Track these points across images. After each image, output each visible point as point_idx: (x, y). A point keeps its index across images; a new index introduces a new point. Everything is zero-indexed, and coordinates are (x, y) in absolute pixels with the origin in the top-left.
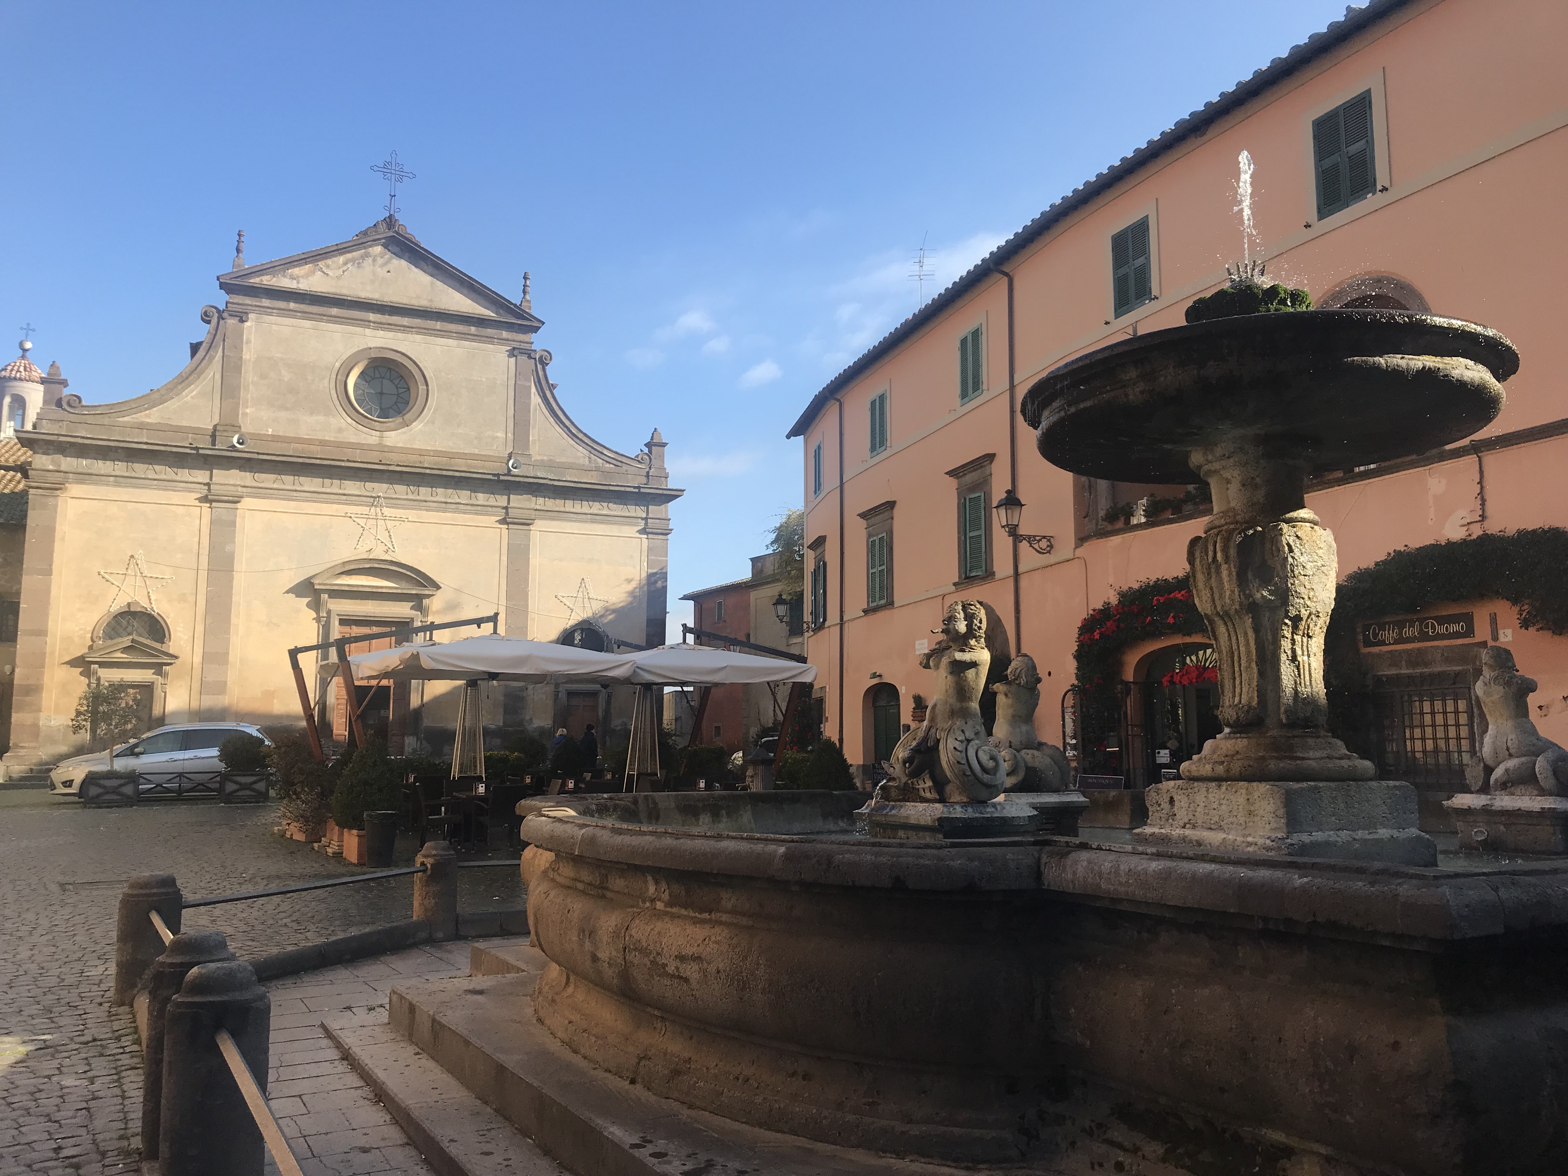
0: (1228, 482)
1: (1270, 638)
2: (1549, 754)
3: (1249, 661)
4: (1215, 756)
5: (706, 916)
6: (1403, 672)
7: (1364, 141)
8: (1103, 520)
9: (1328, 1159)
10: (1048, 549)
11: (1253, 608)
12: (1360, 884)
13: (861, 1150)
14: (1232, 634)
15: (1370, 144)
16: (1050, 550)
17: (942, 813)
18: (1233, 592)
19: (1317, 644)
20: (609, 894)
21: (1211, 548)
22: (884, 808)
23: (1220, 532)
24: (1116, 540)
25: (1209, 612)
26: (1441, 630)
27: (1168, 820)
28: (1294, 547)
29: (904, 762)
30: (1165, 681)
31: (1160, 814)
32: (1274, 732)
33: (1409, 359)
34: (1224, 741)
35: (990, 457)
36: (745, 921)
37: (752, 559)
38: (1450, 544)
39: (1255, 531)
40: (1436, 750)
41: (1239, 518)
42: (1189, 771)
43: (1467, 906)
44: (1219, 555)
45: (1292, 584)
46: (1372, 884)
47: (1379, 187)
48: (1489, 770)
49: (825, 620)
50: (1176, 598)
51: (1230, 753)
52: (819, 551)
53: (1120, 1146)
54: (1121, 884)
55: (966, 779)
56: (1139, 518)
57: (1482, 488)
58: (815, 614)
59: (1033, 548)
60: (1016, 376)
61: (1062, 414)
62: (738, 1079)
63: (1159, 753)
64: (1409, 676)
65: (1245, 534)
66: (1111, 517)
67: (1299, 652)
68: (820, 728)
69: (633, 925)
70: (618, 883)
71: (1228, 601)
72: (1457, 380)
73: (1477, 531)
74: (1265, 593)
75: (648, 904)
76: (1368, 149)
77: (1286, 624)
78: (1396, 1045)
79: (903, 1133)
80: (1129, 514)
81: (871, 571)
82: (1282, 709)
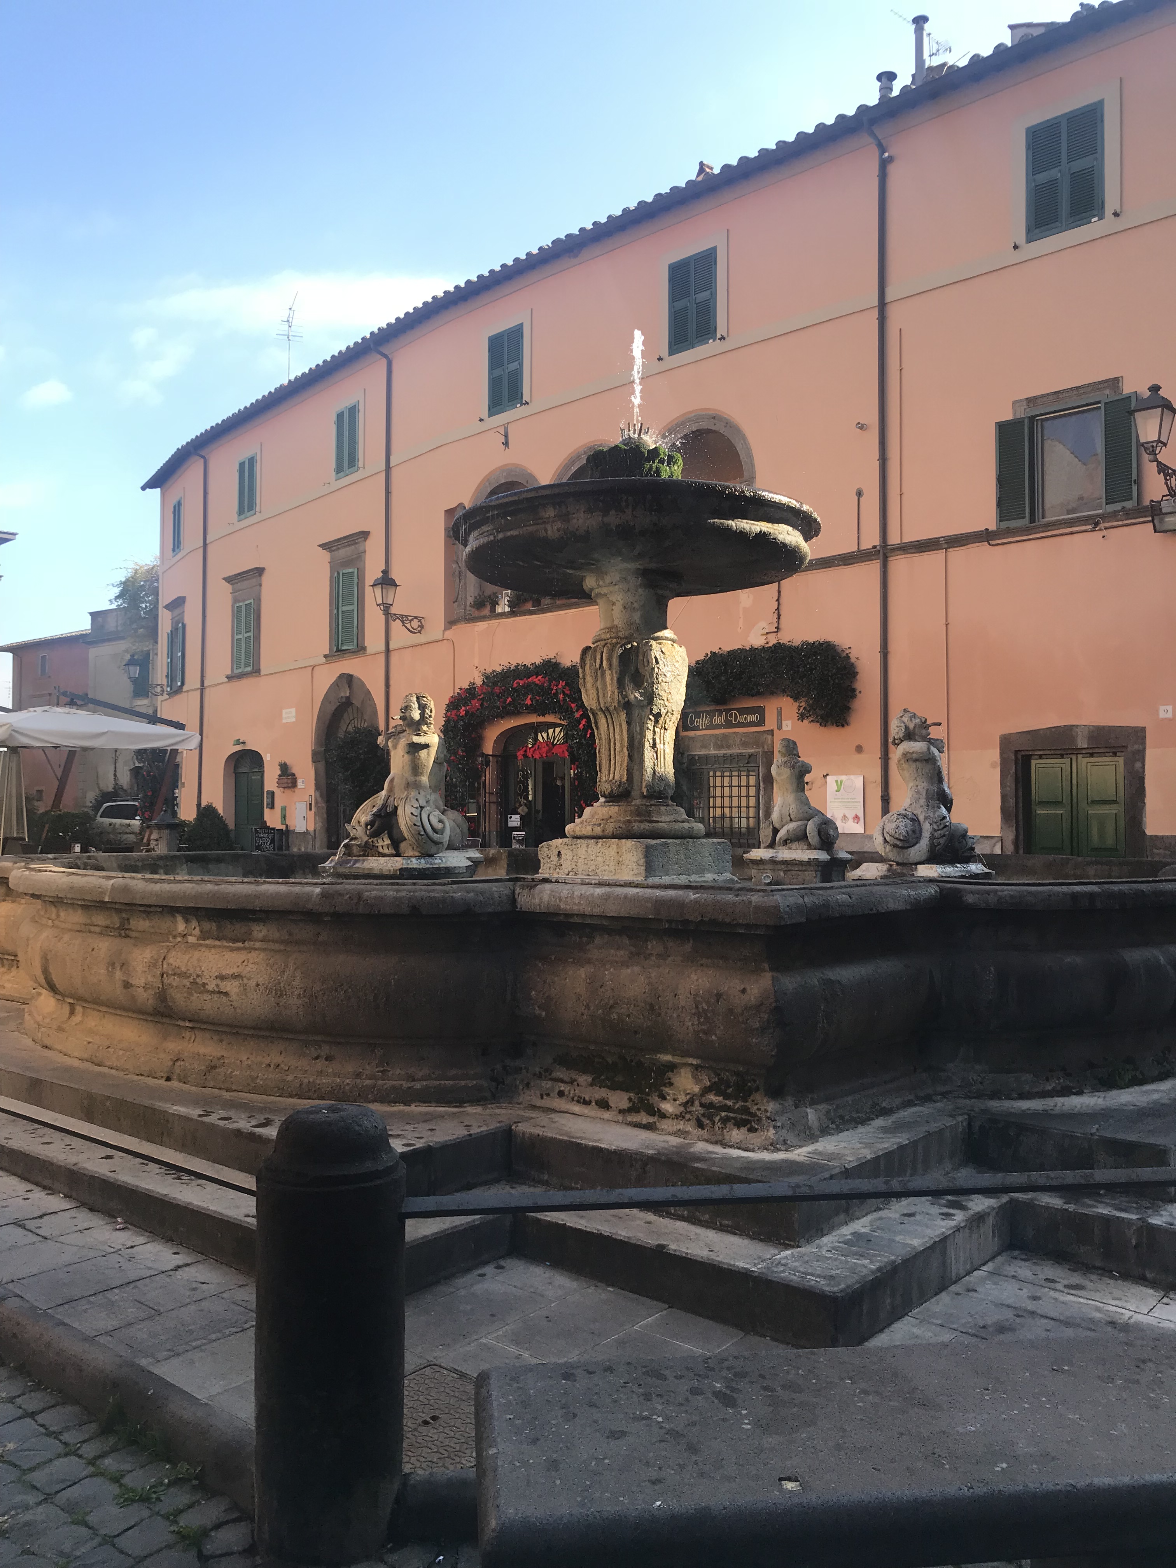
0: (614, 604)
1: (638, 729)
2: (816, 819)
3: (622, 747)
4: (594, 820)
5: (240, 944)
6: (710, 753)
7: (709, 292)
8: (471, 606)
9: (697, 1067)
10: (419, 629)
11: (627, 706)
12: (730, 896)
13: (376, 1104)
14: (610, 725)
15: (714, 295)
16: (421, 630)
17: (402, 864)
18: (613, 692)
19: (670, 735)
20: (133, 934)
21: (598, 657)
22: (348, 862)
23: (606, 644)
24: (482, 626)
25: (594, 707)
26: (742, 719)
27: (555, 869)
28: (659, 660)
29: (367, 825)
30: (520, 754)
31: (549, 865)
32: (638, 802)
33: (752, 524)
34: (600, 808)
35: (365, 535)
36: (277, 946)
37: (91, 614)
38: (753, 650)
39: (632, 645)
40: (723, 817)
41: (620, 634)
42: (573, 831)
43: (788, 906)
44: (605, 663)
45: (656, 689)
46: (737, 896)
47: (719, 336)
48: (776, 831)
49: (183, 684)
50: (534, 683)
51: (605, 817)
52: (177, 612)
53: (562, 1081)
54: (575, 904)
55: (420, 837)
56: (503, 607)
57: (779, 604)
58: (171, 677)
59: (406, 627)
60: (392, 458)
61: (492, 538)
62: (270, 1066)
63: (511, 818)
64: (716, 756)
65: (625, 648)
66: (479, 604)
67: (658, 741)
68: (174, 793)
69: (169, 956)
70: (140, 924)
71: (609, 699)
72: (781, 542)
73: (773, 641)
74: (637, 695)
75: (179, 939)
76: (711, 301)
77: (650, 719)
78: (744, 991)
79: (409, 1088)
80: (494, 604)
81: (237, 637)
82: (644, 784)
